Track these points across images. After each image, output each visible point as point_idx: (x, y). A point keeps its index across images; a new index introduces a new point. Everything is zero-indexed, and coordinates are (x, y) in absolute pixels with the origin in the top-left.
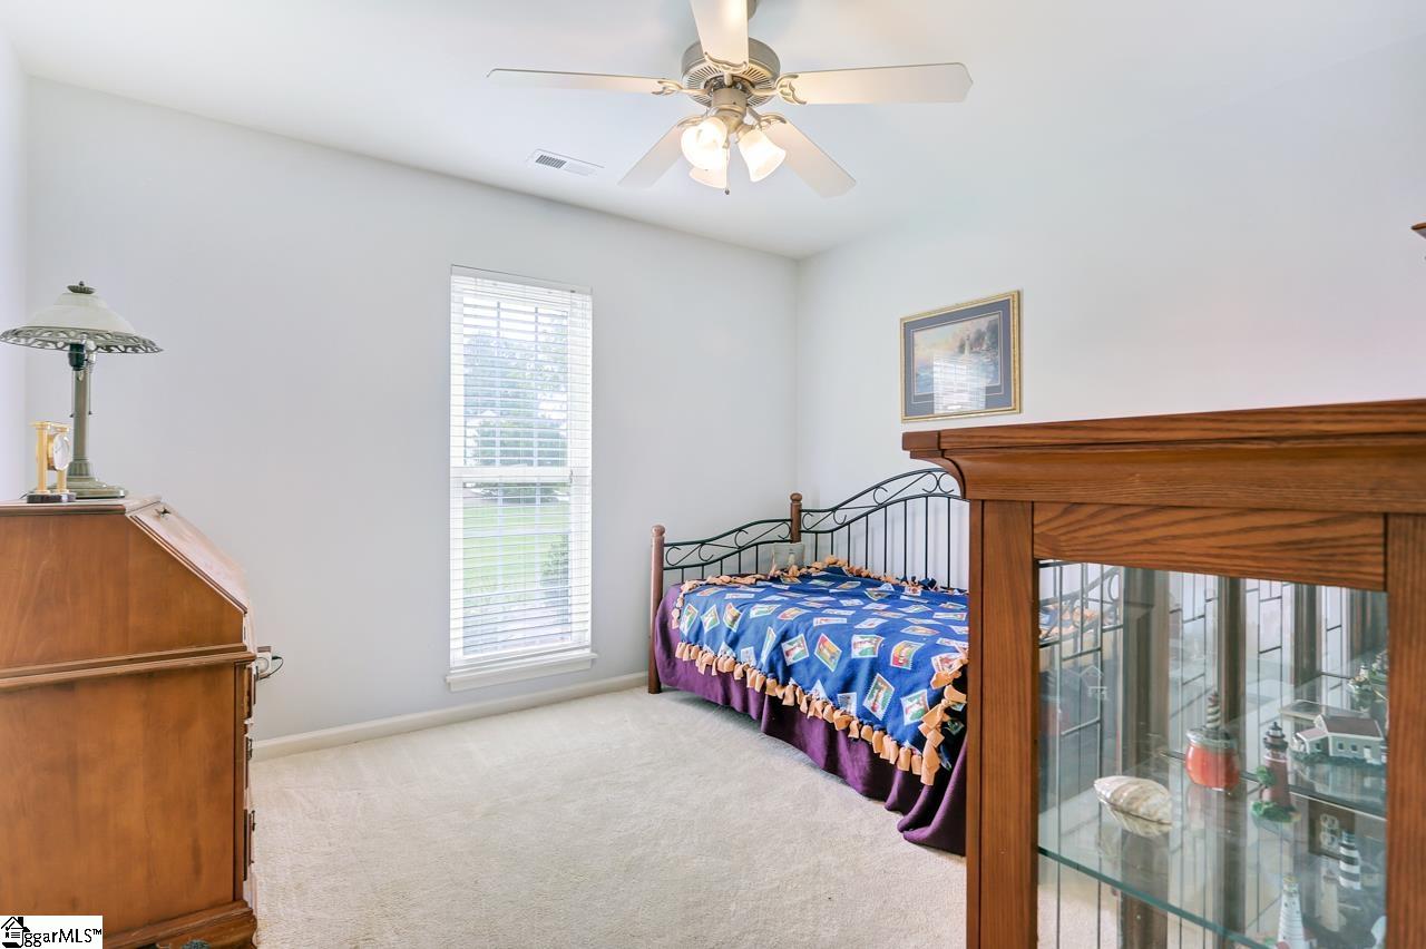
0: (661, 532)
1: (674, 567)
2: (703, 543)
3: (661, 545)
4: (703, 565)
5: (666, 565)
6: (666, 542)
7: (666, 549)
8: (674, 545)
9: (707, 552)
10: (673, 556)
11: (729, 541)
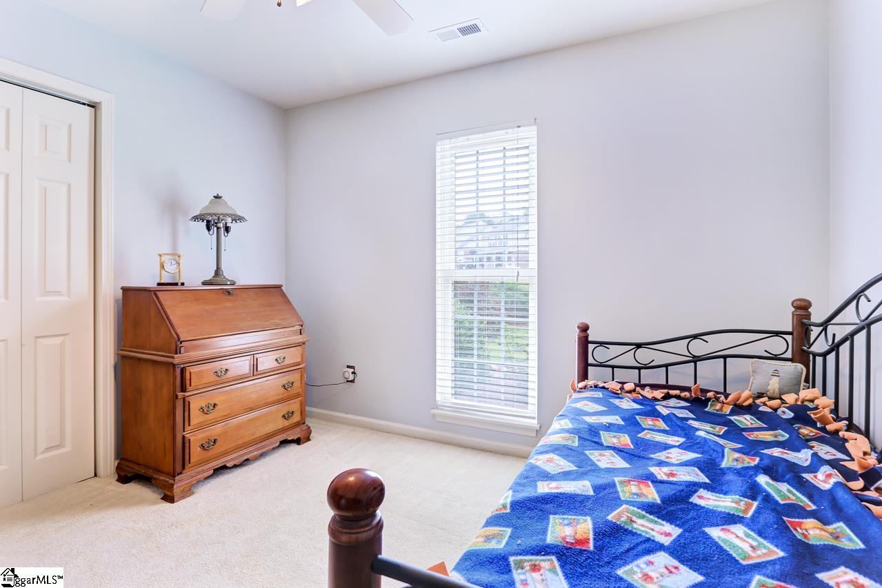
0: (584, 329)
1: (601, 365)
2: (639, 346)
3: (584, 342)
4: (639, 369)
5: (591, 360)
6: (590, 339)
7: (591, 347)
8: (601, 344)
9: (644, 356)
10: (599, 354)
11: (680, 347)
